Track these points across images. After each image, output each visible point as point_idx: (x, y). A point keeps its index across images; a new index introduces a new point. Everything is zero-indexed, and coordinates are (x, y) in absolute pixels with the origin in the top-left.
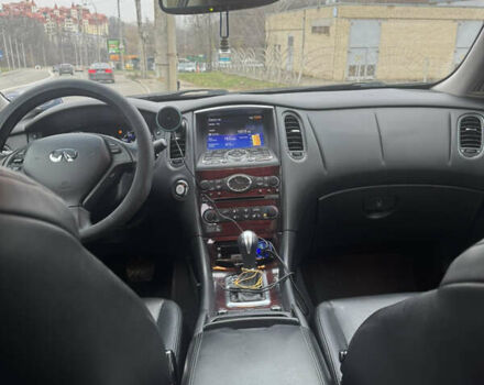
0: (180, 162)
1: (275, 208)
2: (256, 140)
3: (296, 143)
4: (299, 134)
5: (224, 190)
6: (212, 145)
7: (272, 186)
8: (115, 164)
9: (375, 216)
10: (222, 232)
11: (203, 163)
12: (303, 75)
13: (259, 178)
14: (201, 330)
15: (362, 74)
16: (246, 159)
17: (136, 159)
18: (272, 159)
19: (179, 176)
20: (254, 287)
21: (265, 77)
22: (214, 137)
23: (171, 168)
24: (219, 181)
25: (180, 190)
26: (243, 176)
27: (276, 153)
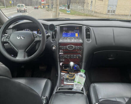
0: (55, 40)
1: (81, 55)
2: (77, 35)
3: (88, 36)
4: (90, 34)
5: (66, 49)
6: (64, 36)
7: (80, 49)
8: (35, 41)
9: (110, 59)
10: (65, 61)
11: (61, 41)
12: (94, 12)
13: (76, 47)
14: (55, 93)
15: (111, 13)
16: (73, 41)
17: (41, 39)
18: (81, 41)
19: (54, 44)
20: (72, 78)
21: (84, 12)
22: (64, 33)
23: (52, 41)
24: (65, 47)
25: (54, 48)
26: (72, 45)
27: (82, 39)
